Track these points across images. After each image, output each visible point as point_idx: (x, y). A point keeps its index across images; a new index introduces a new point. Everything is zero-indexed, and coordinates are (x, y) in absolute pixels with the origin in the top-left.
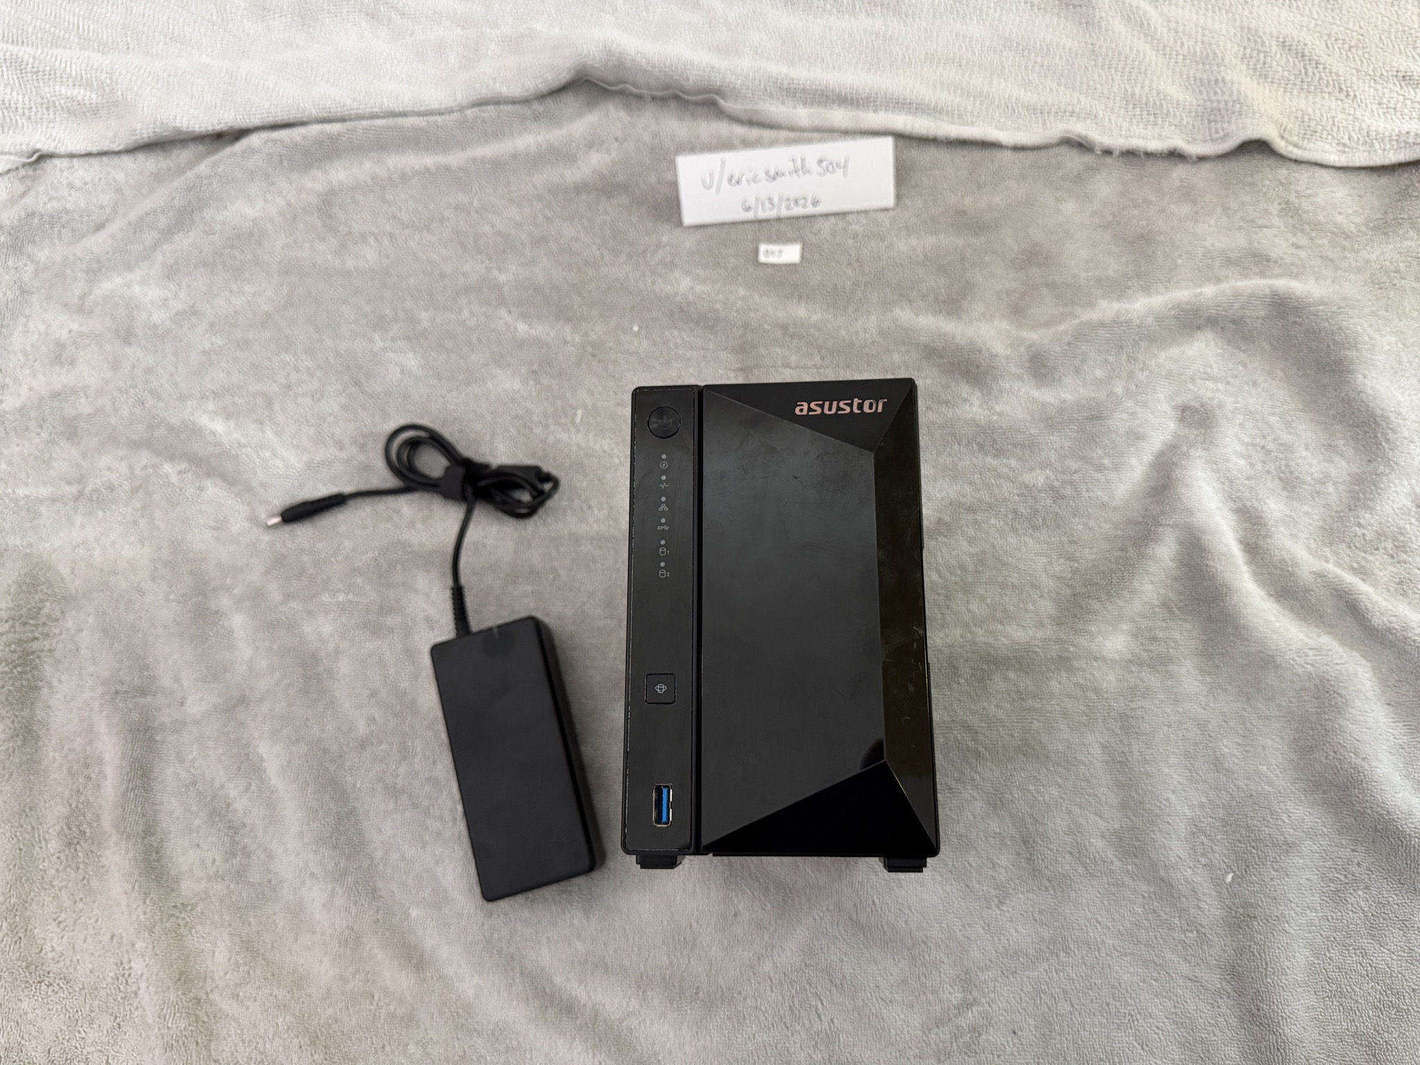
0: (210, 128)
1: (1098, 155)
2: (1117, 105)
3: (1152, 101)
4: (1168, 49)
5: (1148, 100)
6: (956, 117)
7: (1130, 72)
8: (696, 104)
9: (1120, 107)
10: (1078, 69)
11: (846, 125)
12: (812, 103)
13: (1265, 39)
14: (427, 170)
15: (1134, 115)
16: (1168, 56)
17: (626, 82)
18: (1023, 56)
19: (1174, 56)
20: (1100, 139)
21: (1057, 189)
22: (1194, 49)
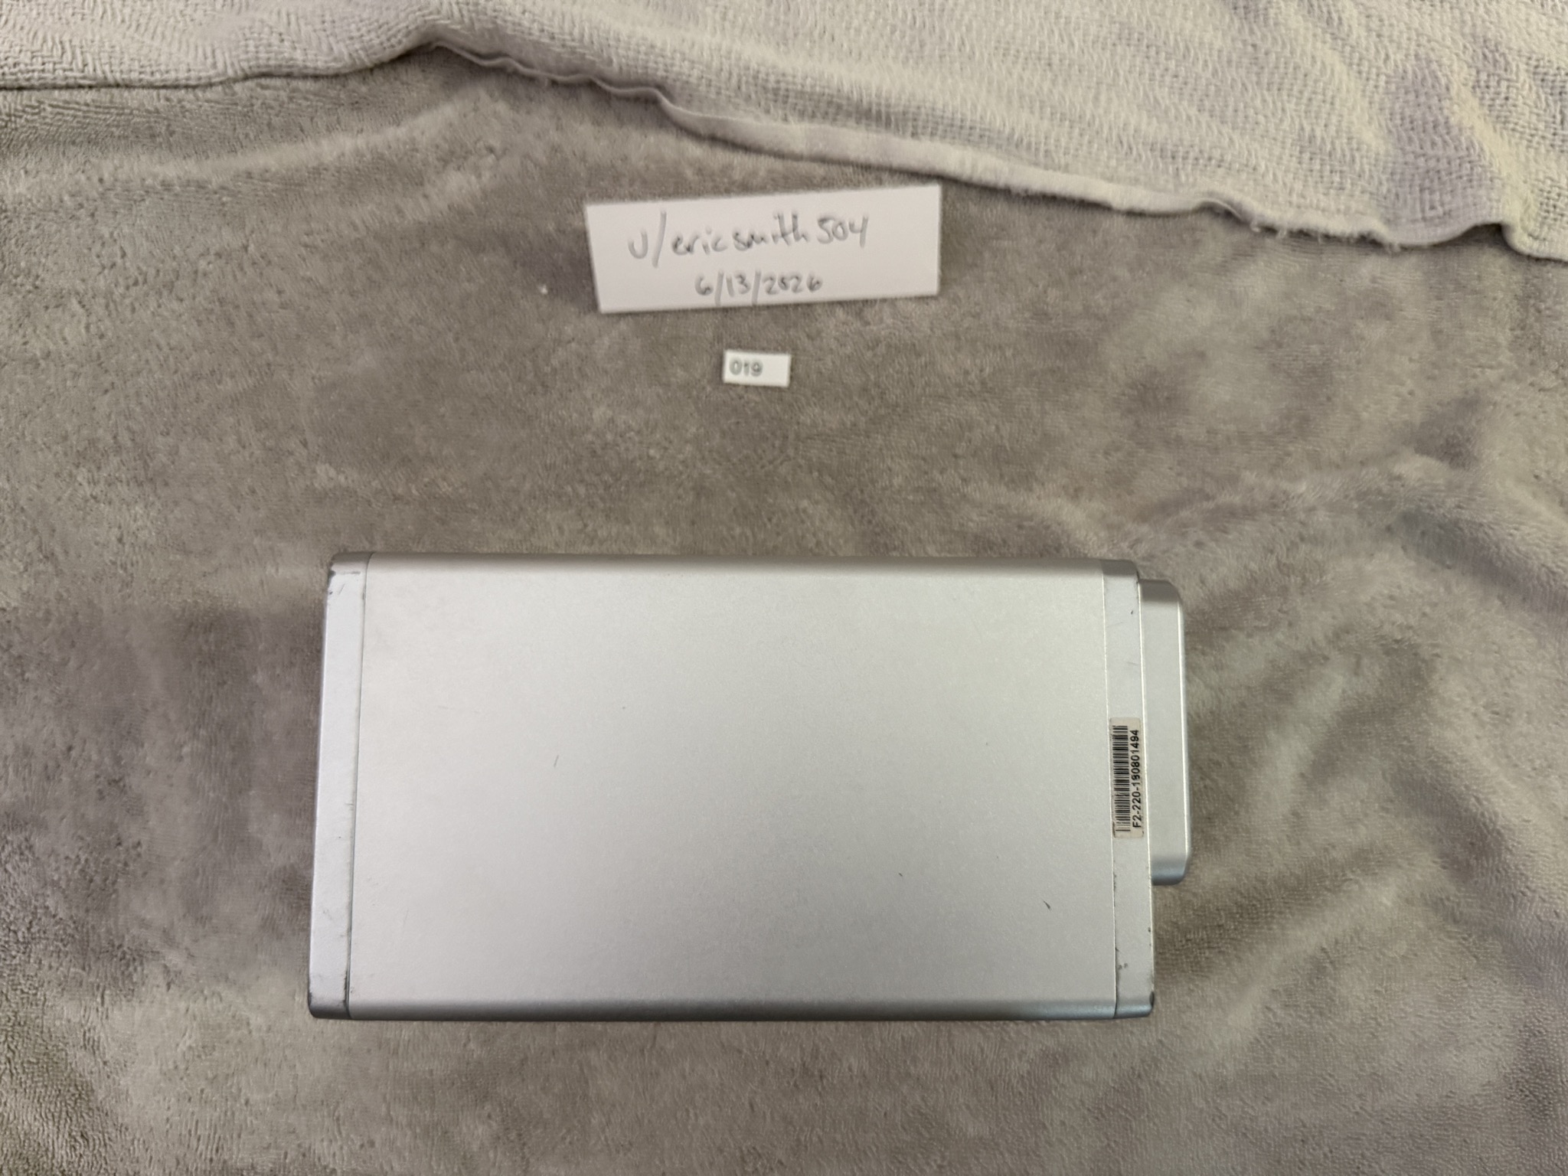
1: (1255, 234)
2: (1287, 151)
3: (1339, 151)
4: (1366, 63)
5: (1333, 148)
6: (1041, 155)
7: (1310, 100)
8: (627, 99)
9: (1291, 156)
10: (1232, 87)
11: (868, 155)
12: (813, 116)
13: (1510, 58)
14: (167, 186)
15: (1311, 171)
16: (1364, 75)
17: (506, 55)
18: (1148, 57)
19: (1374, 76)
20: (1260, 208)
21: (1191, 285)
22: (1404, 66)
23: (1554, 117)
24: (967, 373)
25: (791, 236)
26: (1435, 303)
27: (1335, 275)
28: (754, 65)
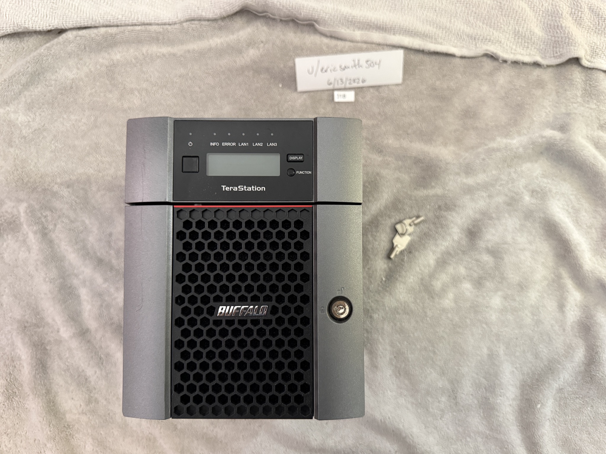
0: (45, 28)
1: (501, 63)
2: (511, 36)
3: (527, 36)
4: (536, 7)
5: (525, 35)
6: (433, 39)
7: (518, 19)
8: (304, 25)
10: (493, 16)
11: (380, 41)
12: (363, 29)
14: (164, 55)
15: (518, 42)
16: (535, 11)
17: (267, 12)
18: (466, 7)
19: (538, 11)
20: (503, 54)
21: (480, 79)
22: (548, 8)
23: (596, 23)
24: (411, 108)
25: (357, 66)
26: (557, 83)
27: (525, 75)
28: (345, 14)
